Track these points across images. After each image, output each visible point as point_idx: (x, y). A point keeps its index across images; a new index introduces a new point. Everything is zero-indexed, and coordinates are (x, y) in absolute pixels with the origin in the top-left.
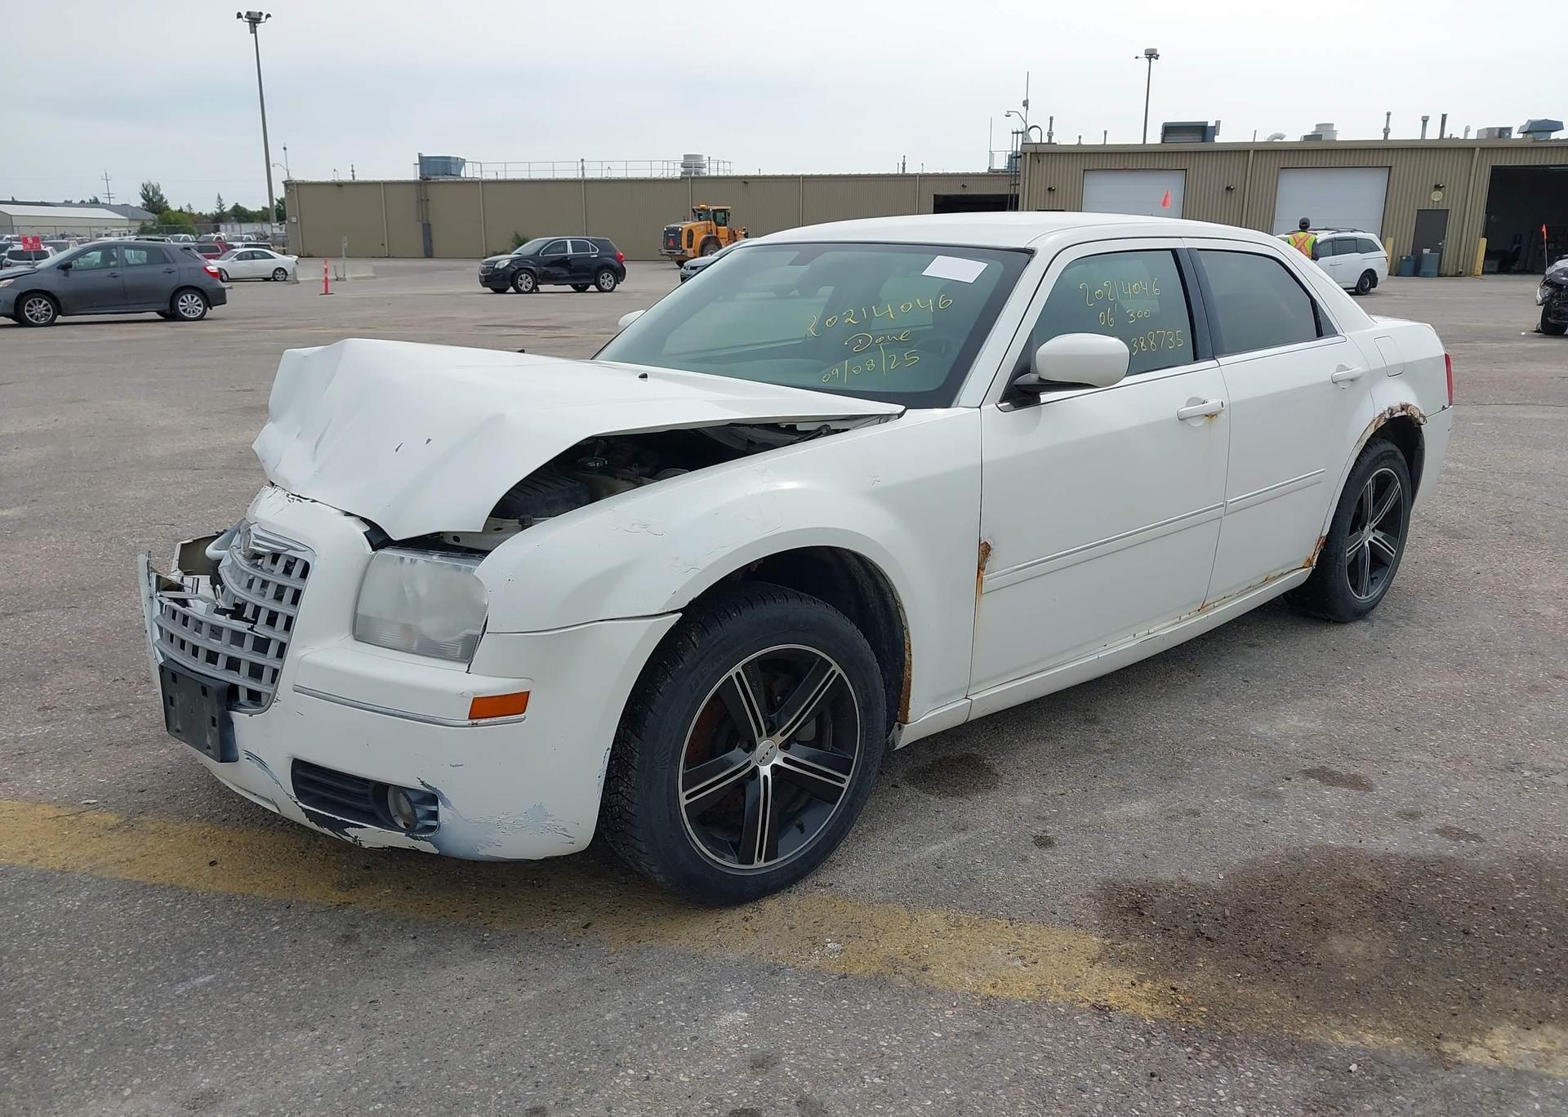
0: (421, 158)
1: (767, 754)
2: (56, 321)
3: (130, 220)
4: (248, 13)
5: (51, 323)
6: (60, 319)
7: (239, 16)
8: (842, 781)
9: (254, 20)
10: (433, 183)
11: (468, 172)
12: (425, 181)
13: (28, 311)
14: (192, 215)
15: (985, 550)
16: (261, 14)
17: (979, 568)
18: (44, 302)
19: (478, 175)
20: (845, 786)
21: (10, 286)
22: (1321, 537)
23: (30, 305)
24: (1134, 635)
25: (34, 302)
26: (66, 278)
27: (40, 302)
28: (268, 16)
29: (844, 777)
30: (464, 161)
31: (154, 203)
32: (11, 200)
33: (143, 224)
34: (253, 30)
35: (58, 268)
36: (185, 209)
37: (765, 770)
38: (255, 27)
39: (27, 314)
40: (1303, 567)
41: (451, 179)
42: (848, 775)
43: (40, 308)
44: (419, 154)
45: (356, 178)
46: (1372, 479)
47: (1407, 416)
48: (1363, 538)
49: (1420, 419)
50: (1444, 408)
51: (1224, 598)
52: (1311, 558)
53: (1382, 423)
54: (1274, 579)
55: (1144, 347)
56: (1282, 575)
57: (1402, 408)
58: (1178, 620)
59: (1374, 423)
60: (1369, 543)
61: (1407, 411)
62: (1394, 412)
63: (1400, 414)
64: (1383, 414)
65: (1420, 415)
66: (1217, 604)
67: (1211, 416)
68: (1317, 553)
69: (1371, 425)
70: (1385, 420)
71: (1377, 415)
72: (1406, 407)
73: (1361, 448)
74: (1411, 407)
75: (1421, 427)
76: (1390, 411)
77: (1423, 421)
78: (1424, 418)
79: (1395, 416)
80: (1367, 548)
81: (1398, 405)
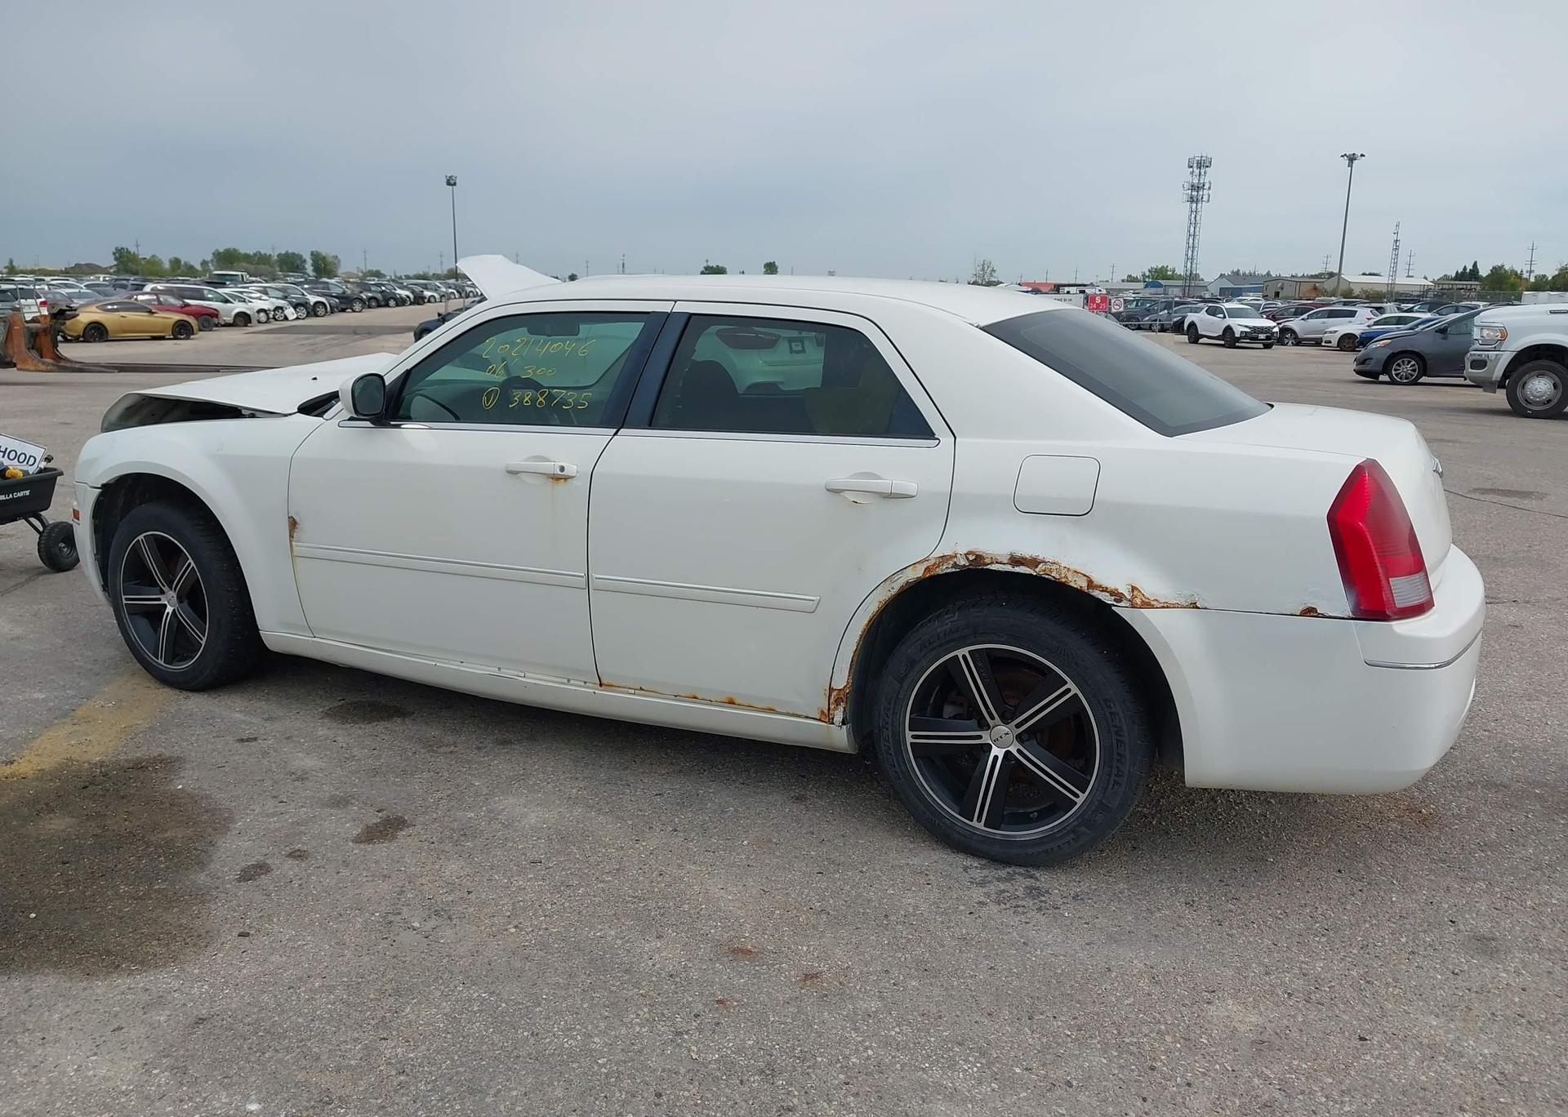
1: (170, 599)
2: (1420, 381)
5: (1415, 383)
6: (1424, 379)
8: (201, 640)
13: (1395, 370)
15: (293, 524)
17: (290, 535)
18: (1413, 362)
20: (203, 644)
21: (1386, 346)
22: (831, 689)
23: (1400, 365)
24: (499, 669)
25: (1403, 362)
26: (1445, 341)
27: (1409, 362)
35: (1436, 332)
37: (169, 609)
39: (1393, 372)
40: (820, 720)
43: (1407, 368)
46: (969, 651)
47: (1038, 579)
48: (986, 738)
49: (1096, 593)
50: (1309, 612)
51: (641, 689)
52: (826, 711)
53: (945, 569)
54: (750, 707)
55: (527, 402)
56: (771, 710)
57: (1016, 561)
58: (566, 681)
59: (926, 565)
60: (1008, 753)
61: (1037, 570)
62: (987, 561)
63: (1009, 568)
64: (951, 557)
65: (1090, 583)
66: (630, 691)
67: (556, 478)
68: (835, 709)
69: (917, 565)
70: (955, 565)
71: (938, 554)
72: (1034, 562)
73: (893, 592)
74: (1054, 567)
75: (1113, 608)
76: (971, 558)
77: (1115, 600)
78: (1119, 597)
79: (991, 567)
80: (996, 757)
81: (1003, 553)
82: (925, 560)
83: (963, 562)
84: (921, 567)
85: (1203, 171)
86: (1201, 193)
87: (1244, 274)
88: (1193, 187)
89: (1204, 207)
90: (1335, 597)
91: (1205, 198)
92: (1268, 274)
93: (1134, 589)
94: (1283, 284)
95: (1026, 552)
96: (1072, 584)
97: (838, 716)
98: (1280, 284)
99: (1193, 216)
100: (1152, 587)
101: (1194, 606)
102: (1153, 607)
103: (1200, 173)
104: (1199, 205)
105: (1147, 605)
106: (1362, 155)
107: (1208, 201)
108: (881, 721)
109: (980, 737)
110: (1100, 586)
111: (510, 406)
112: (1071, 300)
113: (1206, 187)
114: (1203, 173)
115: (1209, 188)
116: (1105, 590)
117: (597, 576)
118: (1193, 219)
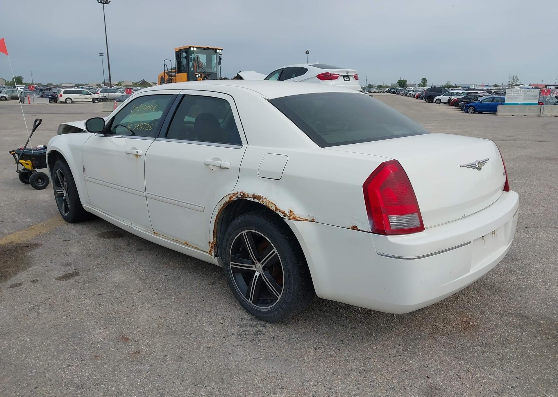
1: (65, 192)
8: (69, 206)
15: (84, 169)
22: (209, 242)
37: (65, 195)
40: (209, 254)
46: (246, 232)
48: (254, 268)
49: (278, 212)
50: (355, 228)
51: (164, 236)
52: (210, 250)
53: (235, 198)
54: (191, 246)
56: (197, 248)
57: (255, 197)
58: (146, 231)
60: (260, 275)
61: (260, 201)
62: (246, 196)
63: (252, 200)
64: (236, 194)
65: (276, 207)
66: (162, 236)
67: (136, 156)
68: (212, 250)
69: (227, 196)
70: (237, 197)
71: (233, 192)
72: (259, 198)
73: (222, 206)
74: (265, 200)
75: (284, 219)
76: (242, 194)
77: (284, 216)
78: (285, 215)
79: (247, 199)
80: (256, 276)
81: (250, 193)
82: (230, 194)
83: (239, 196)
84: (229, 197)
90: (365, 223)
93: (291, 212)
95: (258, 193)
96: (270, 208)
97: (213, 253)
100: (298, 211)
101: (313, 221)
102: (297, 220)
105: (295, 219)
109: (252, 267)
110: (279, 210)
116: (281, 211)
117: (148, 192)
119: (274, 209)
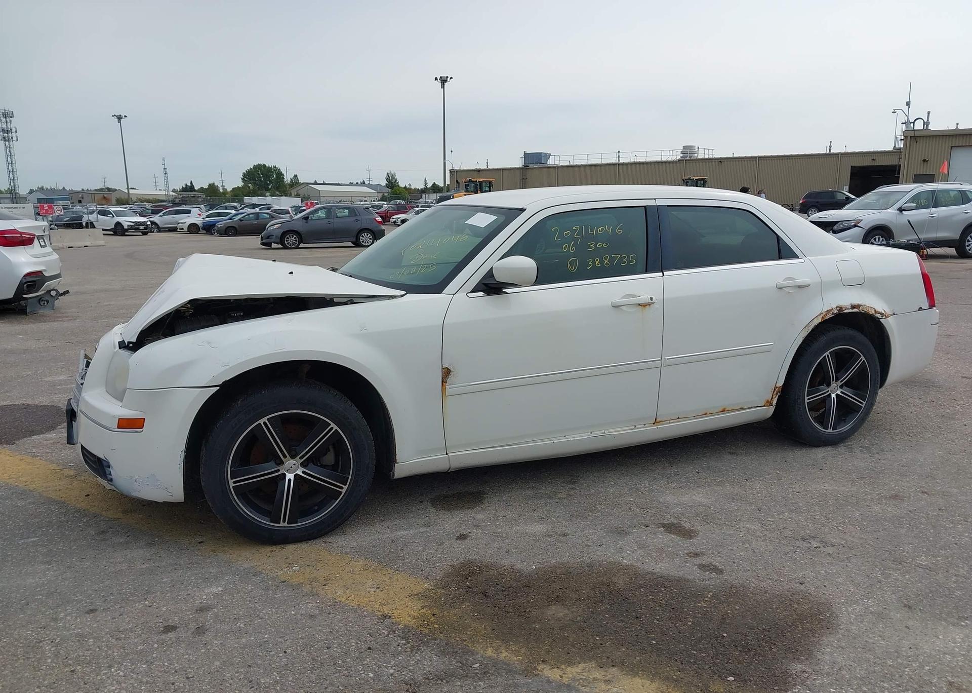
0: (525, 154)
1: (291, 467)
2: (300, 246)
3: (378, 193)
4: (441, 77)
5: (297, 248)
6: (302, 245)
7: (436, 79)
8: (342, 488)
9: (444, 81)
10: (530, 168)
11: (551, 162)
12: (525, 168)
13: (287, 241)
14: (410, 189)
15: (447, 373)
16: (447, 77)
17: (442, 381)
18: (295, 236)
19: (557, 163)
20: (344, 491)
21: (279, 228)
22: (776, 387)
23: (288, 238)
24: (591, 433)
25: (290, 236)
26: (307, 224)
27: (293, 236)
28: (451, 78)
29: (343, 486)
30: (550, 155)
31: (392, 183)
32: (322, 182)
33: (383, 195)
34: (443, 87)
35: (303, 219)
36: (408, 186)
37: (290, 476)
38: (444, 85)
39: (286, 242)
40: (764, 406)
41: (541, 166)
42: (345, 485)
43: (292, 239)
44: (524, 152)
45: (489, 167)
46: (830, 352)
47: (860, 312)
48: (830, 391)
49: (878, 315)
50: (920, 309)
51: (678, 418)
52: (770, 400)
53: (830, 316)
54: (732, 410)
55: (598, 264)
56: (742, 409)
57: (853, 307)
58: (633, 427)
59: (822, 315)
60: (837, 395)
61: (860, 309)
62: (843, 309)
63: (851, 311)
64: (831, 310)
65: (876, 312)
66: (671, 421)
67: (644, 305)
68: (774, 398)
69: (818, 317)
70: (833, 314)
71: (825, 310)
72: (858, 306)
73: (809, 331)
74: (865, 307)
75: (881, 320)
76: (838, 309)
77: (882, 316)
79: (845, 312)
80: (834, 398)
81: (848, 304)
82: (821, 314)
83: (836, 311)
84: (820, 318)
85: (8, 120)
86: (10, 134)
87: (47, 189)
88: (3, 131)
89: (14, 144)
91: (14, 138)
92: (64, 188)
93: (884, 311)
94: (83, 195)
95: (856, 302)
96: (871, 313)
97: (775, 402)
98: (80, 196)
99: (8, 150)
100: (887, 309)
101: (894, 314)
102: (889, 317)
103: (6, 122)
104: (11, 143)
106: (125, 116)
107: (17, 140)
108: (797, 396)
109: (827, 392)
110: (878, 312)
111: (588, 268)
112: (24, 208)
113: (14, 130)
114: (8, 121)
115: (16, 132)
117: (667, 358)
118: (8, 152)
119: (874, 312)
